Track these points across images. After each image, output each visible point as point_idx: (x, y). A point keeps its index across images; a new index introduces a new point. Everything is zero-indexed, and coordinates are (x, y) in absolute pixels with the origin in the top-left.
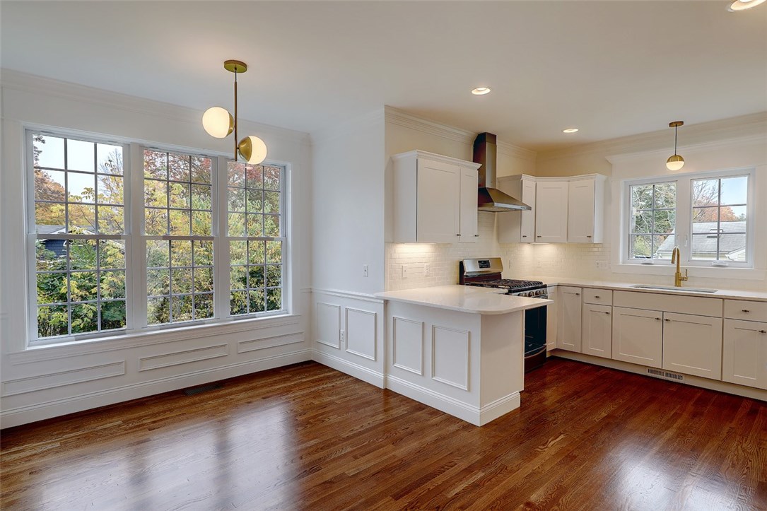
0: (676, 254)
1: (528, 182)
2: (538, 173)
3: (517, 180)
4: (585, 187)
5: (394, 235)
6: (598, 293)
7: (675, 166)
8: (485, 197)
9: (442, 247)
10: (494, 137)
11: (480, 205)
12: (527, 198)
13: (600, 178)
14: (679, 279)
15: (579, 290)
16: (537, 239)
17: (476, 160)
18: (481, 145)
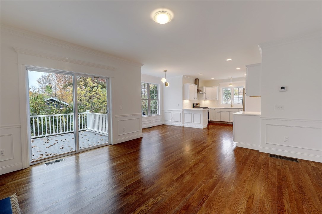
0: (231, 102)
1: (204, 88)
2: (206, 86)
3: (202, 87)
4: (215, 89)
5: (184, 98)
6: (218, 109)
7: (231, 86)
8: (198, 91)
9: (191, 101)
10: (198, 79)
11: (197, 93)
12: (204, 91)
13: (218, 87)
14: (232, 106)
15: (214, 109)
16: (206, 99)
17: (195, 84)
18: (196, 81)
